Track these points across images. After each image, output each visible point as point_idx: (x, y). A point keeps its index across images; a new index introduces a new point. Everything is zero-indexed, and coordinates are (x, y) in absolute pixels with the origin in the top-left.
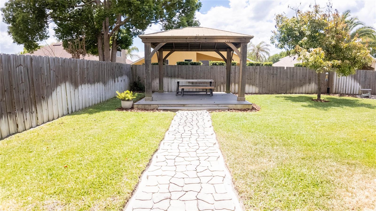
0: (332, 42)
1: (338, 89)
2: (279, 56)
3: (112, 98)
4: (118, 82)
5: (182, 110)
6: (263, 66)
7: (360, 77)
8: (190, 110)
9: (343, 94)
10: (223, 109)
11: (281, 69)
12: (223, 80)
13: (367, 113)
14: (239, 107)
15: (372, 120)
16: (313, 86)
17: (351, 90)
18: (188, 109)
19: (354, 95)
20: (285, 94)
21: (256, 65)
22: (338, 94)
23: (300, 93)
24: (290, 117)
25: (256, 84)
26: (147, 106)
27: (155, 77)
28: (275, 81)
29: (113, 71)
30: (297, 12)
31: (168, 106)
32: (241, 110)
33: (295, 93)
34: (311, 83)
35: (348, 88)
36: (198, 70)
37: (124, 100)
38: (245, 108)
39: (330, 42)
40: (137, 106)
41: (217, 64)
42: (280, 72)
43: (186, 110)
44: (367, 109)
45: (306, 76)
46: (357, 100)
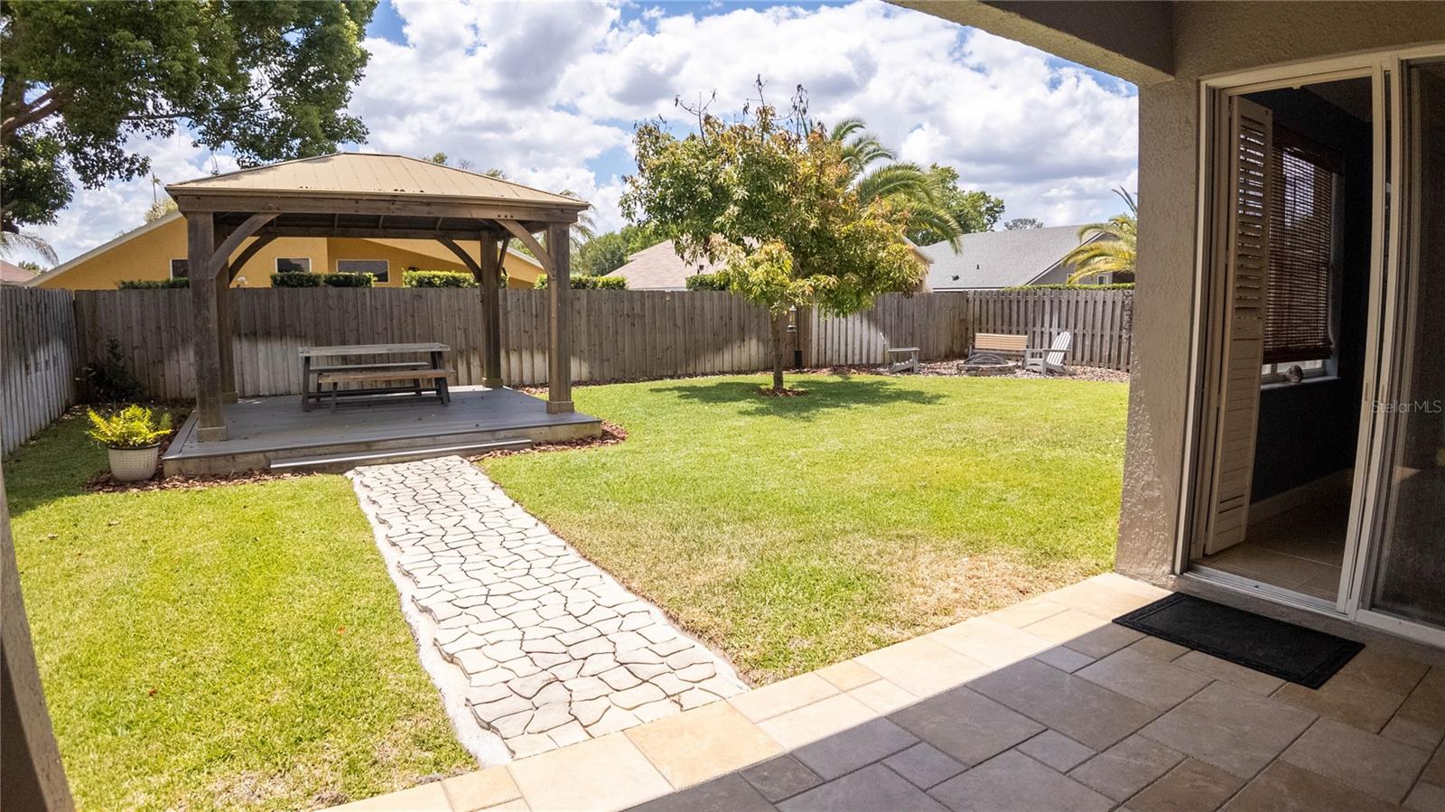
0: (810, 224)
1: (825, 353)
2: (618, 241)
3: (23, 441)
4: (36, 371)
5: (368, 462)
6: (598, 288)
7: (884, 313)
8: (395, 459)
9: (840, 366)
10: (514, 447)
11: (653, 297)
12: (463, 341)
13: (915, 418)
14: (563, 433)
15: (931, 434)
16: (752, 349)
17: (861, 353)
18: (388, 458)
19: (870, 367)
20: (672, 377)
21: (576, 287)
22: (826, 368)
23: (716, 371)
24: (723, 450)
25: (578, 350)
26: (221, 462)
27: (183, 340)
28: (639, 337)
29: (20, 325)
30: (703, 122)
31: (306, 456)
32: (571, 443)
33: (704, 374)
34: (747, 339)
35: (854, 348)
36: (365, 304)
37: (123, 444)
38: (582, 436)
39: (805, 222)
40: (180, 464)
41: (437, 281)
42: (654, 307)
43: (380, 461)
44: (915, 405)
45: (731, 319)
46: (885, 384)
